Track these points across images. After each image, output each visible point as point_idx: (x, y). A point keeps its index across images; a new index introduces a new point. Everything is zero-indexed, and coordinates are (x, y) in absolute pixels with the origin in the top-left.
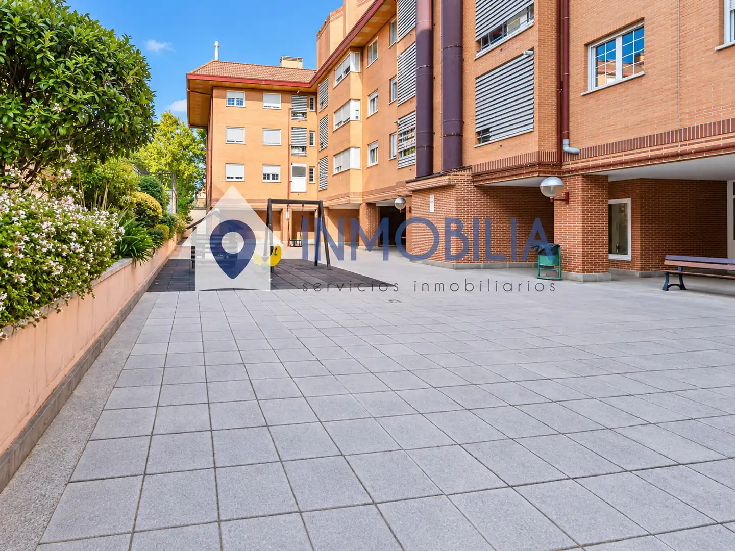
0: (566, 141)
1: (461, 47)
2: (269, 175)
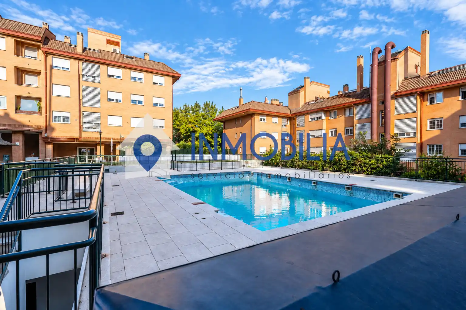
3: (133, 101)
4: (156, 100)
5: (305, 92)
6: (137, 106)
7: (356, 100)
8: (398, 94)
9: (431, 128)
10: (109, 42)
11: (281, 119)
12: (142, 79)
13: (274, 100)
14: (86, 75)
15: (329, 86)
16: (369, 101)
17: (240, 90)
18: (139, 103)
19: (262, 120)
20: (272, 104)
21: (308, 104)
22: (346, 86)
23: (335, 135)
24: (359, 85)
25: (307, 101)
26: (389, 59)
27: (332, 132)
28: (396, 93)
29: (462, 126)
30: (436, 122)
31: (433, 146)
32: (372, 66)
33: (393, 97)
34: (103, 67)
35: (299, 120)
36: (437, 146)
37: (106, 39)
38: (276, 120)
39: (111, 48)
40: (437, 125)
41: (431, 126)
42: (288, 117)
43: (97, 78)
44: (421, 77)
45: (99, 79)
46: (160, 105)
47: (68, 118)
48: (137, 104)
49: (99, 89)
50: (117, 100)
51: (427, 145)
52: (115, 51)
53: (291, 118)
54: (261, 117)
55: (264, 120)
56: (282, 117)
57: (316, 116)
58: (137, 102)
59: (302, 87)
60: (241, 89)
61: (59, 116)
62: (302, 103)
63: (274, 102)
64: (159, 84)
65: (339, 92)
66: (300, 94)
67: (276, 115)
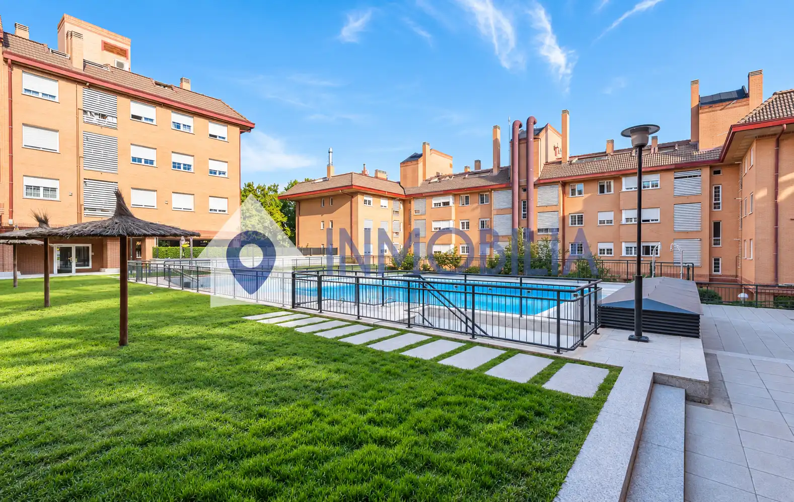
3: (176, 166)
4: (213, 165)
5: (424, 165)
6: (181, 173)
7: (493, 183)
8: (542, 182)
9: (572, 224)
10: (107, 47)
11: (392, 202)
12: (190, 126)
13: (380, 171)
14: (90, 112)
15: (452, 157)
16: (510, 187)
17: (329, 152)
18: (185, 168)
19: (367, 202)
20: (376, 177)
21: (429, 182)
22: (478, 163)
23: (467, 228)
24: (495, 163)
25: (428, 177)
26: (532, 136)
27: (463, 223)
28: (539, 180)
29: (600, 223)
30: (577, 217)
32: (512, 142)
33: (536, 185)
34: (121, 100)
35: (415, 205)
37: (102, 41)
38: (384, 202)
39: (112, 59)
40: (578, 221)
41: (572, 221)
42: (400, 200)
43: (109, 119)
44: (562, 164)
45: (115, 120)
46: (220, 174)
47: (54, 190)
48: (182, 169)
49: (114, 139)
50: (146, 161)
51: (569, 243)
52: (120, 65)
53: (406, 200)
54: (366, 198)
55: (370, 202)
56: (393, 199)
57: (442, 200)
58: (182, 166)
59: (420, 156)
60: (331, 150)
61: (34, 187)
62: (421, 181)
63: (379, 175)
64: (218, 137)
65: (466, 167)
66: (417, 165)
67: (387, 195)
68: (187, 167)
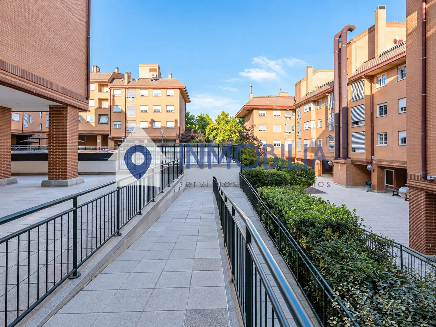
0: (373, 157)
1: (347, 123)
2: (276, 144)
5: (307, 82)
7: (329, 88)
9: (379, 115)
10: (151, 70)
14: (129, 97)
19: (262, 115)
28: (350, 78)
29: (402, 110)
30: (383, 107)
31: (382, 135)
35: (298, 112)
36: (385, 134)
37: (149, 68)
41: (380, 112)
42: (291, 110)
43: (134, 98)
46: (171, 111)
47: (120, 125)
48: (157, 112)
49: (135, 105)
51: (377, 133)
54: (260, 112)
55: (264, 114)
56: (284, 109)
57: (308, 106)
66: (301, 85)
68: (159, 111)
